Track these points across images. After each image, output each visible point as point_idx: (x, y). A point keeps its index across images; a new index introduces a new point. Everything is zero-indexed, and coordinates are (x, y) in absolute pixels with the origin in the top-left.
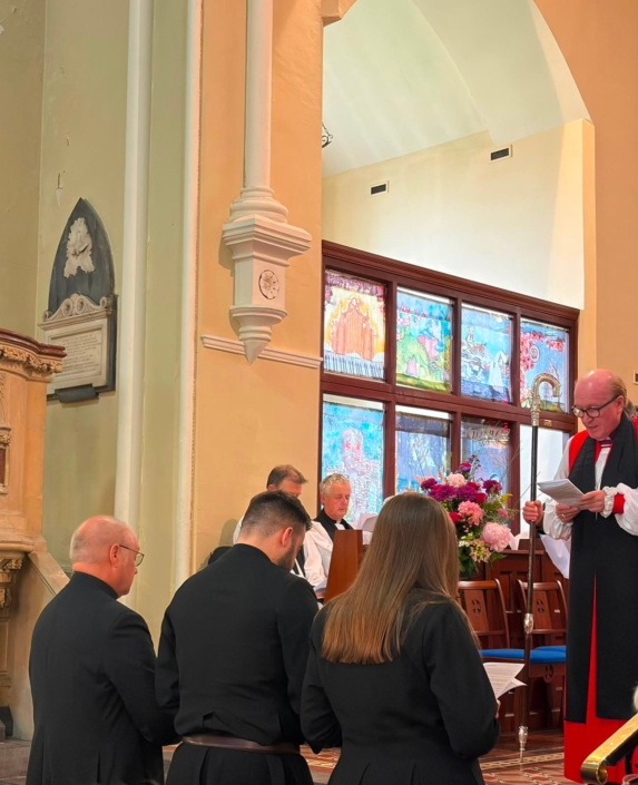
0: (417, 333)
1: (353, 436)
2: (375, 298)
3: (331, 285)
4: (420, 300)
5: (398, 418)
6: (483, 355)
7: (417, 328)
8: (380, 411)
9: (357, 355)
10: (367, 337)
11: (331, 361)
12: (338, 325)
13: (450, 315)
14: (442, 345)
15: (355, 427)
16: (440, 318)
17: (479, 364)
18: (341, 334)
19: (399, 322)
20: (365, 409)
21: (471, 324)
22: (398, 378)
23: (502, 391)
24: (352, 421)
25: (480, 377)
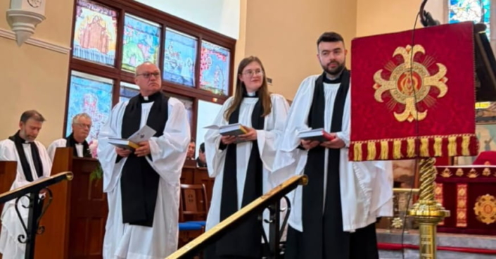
0: (138, 42)
1: (91, 98)
2: (111, 18)
3: (81, 6)
4: (141, 23)
5: (122, 90)
6: (179, 58)
7: (137, 38)
8: (110, 84)
9: (97, 50)
10: (104, 40)
11: (79, 52)
12: (85, 30)
13: (159, 33)
14: (152, 49)
15: (93, 92)
16: (152, 34)
17: (176, 63)
18: (87, 36)
19: (126, 33)
20: (100, 82)
21: (171, 40)
22: (123, 66)
23: (189, 80)
24: (91, 88)
25: (176, 71)
